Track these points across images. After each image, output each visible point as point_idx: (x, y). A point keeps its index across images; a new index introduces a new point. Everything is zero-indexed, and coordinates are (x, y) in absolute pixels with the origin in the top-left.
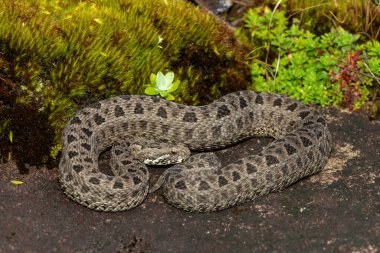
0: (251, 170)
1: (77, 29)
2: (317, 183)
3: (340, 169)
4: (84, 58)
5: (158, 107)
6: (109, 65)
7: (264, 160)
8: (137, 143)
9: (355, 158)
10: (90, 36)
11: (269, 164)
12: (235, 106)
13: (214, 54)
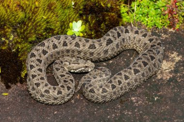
0: (126, 78)
1: (29, 5)
2: (161, 79)
3: (173, 69)
4: (34, 20)
5: (75, 42)
6: (48, 22)
7: (133, 71)
8: (66, 61)
9: (180, 61)
10: (37, 8)
11: (135, 74)
12: (115, 38)
13: (101, 6)
